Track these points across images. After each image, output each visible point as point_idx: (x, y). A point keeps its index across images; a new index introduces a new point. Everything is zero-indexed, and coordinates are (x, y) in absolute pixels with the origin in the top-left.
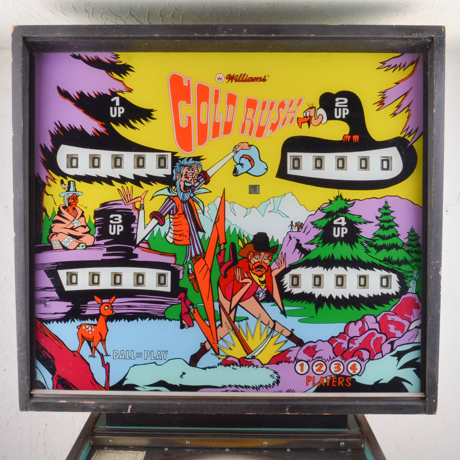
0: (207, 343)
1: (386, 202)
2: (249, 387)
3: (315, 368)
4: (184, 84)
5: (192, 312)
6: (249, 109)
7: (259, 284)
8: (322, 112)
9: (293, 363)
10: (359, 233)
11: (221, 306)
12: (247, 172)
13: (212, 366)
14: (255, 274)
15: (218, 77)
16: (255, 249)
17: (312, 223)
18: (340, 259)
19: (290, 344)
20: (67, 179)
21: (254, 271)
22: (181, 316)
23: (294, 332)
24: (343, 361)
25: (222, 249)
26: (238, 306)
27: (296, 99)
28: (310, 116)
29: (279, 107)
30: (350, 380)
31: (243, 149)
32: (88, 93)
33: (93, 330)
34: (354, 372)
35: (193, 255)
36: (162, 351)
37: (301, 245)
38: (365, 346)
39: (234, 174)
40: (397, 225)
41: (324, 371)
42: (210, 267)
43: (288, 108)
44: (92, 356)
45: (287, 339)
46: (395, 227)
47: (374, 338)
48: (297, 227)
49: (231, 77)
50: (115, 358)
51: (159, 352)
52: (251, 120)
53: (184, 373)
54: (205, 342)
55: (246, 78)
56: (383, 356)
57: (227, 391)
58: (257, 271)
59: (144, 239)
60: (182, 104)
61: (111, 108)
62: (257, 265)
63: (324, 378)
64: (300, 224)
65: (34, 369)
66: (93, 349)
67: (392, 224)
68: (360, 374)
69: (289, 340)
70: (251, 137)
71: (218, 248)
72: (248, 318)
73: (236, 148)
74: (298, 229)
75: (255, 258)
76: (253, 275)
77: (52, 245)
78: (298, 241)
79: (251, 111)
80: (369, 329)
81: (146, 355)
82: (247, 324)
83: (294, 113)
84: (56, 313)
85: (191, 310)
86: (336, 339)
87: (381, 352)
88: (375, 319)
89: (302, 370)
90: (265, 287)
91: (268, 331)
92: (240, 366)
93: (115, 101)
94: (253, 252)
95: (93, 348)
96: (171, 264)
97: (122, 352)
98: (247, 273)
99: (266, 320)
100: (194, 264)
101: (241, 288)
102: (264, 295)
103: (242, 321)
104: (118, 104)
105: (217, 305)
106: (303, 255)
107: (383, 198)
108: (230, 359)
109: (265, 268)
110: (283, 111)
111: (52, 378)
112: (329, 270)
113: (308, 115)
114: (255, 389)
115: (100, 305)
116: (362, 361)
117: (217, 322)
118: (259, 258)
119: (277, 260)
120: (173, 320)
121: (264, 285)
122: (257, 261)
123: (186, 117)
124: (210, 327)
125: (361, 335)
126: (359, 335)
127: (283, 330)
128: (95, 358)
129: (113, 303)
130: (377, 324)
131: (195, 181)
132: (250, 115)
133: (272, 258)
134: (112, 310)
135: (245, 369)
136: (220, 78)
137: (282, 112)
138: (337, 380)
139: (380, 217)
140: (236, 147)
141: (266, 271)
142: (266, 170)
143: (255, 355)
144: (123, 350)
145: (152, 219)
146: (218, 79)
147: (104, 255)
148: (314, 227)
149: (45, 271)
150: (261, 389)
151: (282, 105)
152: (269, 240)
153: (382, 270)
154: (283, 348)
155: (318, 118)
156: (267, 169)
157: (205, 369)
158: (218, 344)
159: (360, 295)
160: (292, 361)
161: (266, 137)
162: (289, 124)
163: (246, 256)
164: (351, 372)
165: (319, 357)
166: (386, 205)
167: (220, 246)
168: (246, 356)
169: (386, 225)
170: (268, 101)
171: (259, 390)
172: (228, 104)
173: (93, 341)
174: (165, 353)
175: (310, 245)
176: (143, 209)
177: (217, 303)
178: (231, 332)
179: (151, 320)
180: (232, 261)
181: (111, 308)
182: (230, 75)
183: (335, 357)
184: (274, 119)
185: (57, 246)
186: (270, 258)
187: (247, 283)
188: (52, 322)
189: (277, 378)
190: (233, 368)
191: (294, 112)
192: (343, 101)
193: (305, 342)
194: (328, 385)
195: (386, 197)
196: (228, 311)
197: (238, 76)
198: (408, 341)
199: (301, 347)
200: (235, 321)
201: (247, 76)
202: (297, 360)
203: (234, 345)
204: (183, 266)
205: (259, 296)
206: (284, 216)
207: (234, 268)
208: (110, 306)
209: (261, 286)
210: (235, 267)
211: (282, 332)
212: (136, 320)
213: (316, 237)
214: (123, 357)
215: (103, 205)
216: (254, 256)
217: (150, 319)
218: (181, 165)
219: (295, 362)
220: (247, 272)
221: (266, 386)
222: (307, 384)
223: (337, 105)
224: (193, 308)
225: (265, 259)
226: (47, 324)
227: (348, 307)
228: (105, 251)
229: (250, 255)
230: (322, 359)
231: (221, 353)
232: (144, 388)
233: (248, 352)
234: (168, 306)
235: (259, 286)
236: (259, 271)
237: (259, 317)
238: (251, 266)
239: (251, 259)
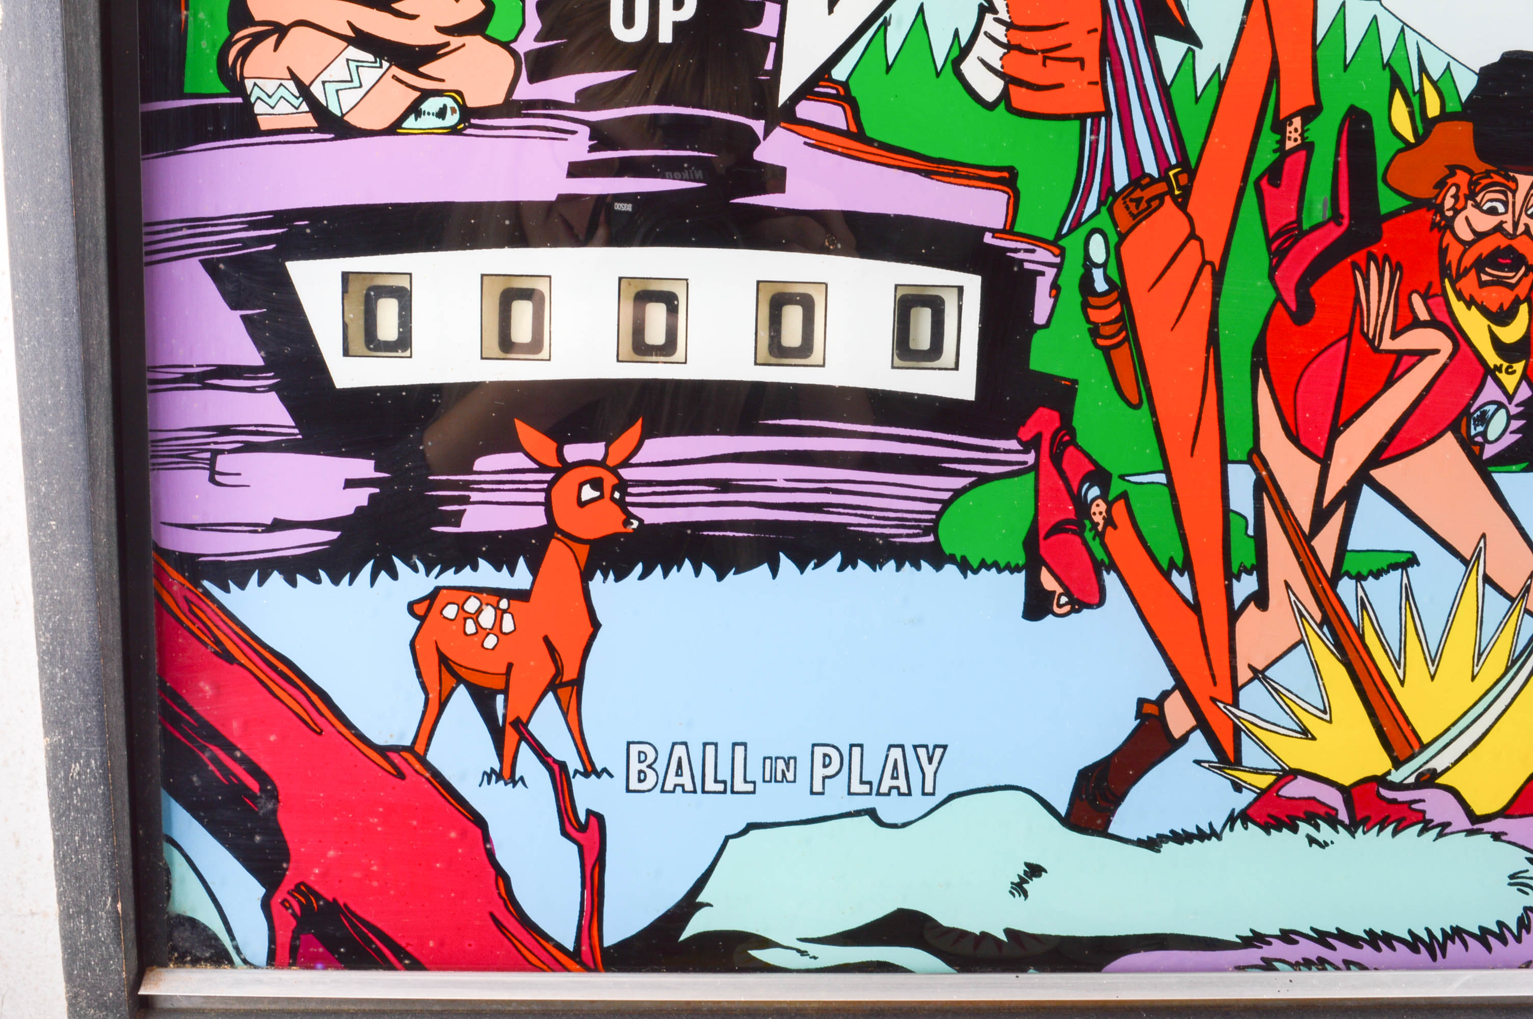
0: (1176, 700)
2: (1388, 939)
5: (1098, 519)
7: (1492, 359)
11: (1266, 487)
13: (1195, 832)
14: (1470, 303)
16: (1482, 153)
21: (1468, 284)
22: (1031, 543)
25: (1289, 145)
26: (1366, 491)
33: (508, 624)
35: (1121, 179)
36: (915, 747)
42: (1214, 255)
44: (500, 777)
51: (896, 753)
53: (1035, 871)
54: (1165, 695)
57: (1268, 965)
58: (1482, 284)
59: (823, 72)
62: (1485, 247)
65: (159, 854)
66: (509, 734)
71: (1268, 140)
72: (1413, 560)
75: (1478, 206)
76: (1458, 307)
77: (248, 106)
81: (819, 772)
82: (1408, 592)
84: (279, 525)
85: (1094, 509)
90: (1524, 377)
91: (1517, 633)
92: (1351, 829)
94: (1471, 172)
95: (510, 731)
96: (982, 230)
97: (680, 751)
98: (1425, 298)
100: (1122, 237)
101: (1390, 382)
102: (1516, 424)
103: (1377, 574)
108: (1296, 789)
111: (266, 905)
114: (1422, 948)
115: (548, 477)
117: (1238, 579)
118: (1501, 209)
120: (984, 565)
121: (1519, 367)
122: (1492, 221)
124: (1196, 608)
128: (520, 784)
129: (626, 463)
134: (622, 505)
135: (1376, 843)
143: (1439, 764)
144: (685, 744)
147: (577, 170)
149: (210, 267)
150: (1455, 948)
157: (1152, 844)
158: (1236, 704)
163: (1425, 191)
167: (1280, 127)
168: (1389, 773)
171: (1444, 956)
173: (505, 692)
174: (930, 760)
177: (1247, 468)
178: (1313, 639)
179: (854, 567)
180: (1346, 222)
181: (617, 495)
185: (283, 107)
187: (1421, 355)
188: (255, 577)
196: (1304, 516)
200: (1340, 578)
203: (1325, 712)
204: (1055, 244)
205: (1484, 434)
207: (1355, 266)
208: (610, 481)
209: (1502, 376)
210: (1361, 256)
212: (765, 568)
214: (686, 780)
216: (1472, 195)
217: (848, 562)
220: (1430, 285)
221: (1483, 936)
224: (1104, 496)
226: (227, 590)
228: (579, 146)
229: (1453, 190)
231: (1251, 754)
232: (803, 953)
233: (1401, 751)
234: (959, 483)
235: (1491, 372)
236: (1498, 282)
237: (1478, 554)
238: (1453, 256)
239: (1457, 212)
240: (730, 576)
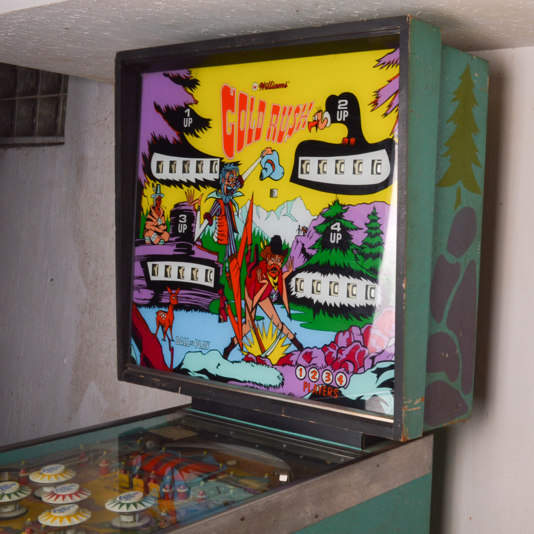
0: (235, 338)
1: (374, 208)
2: (262, 385)
3: (311, 375)
4: (231, 94)
5: (227, 307)
6: (274, 115)
7: (273, 285)
8: (327, 115)
9: (294, 367)
10: (350, 240)
11: (246, 304)
12: (269, 177)
13: (238, 361)
14: (270, 276)
15: (254, 85)
16: (272, 251)
17: (314, 227)
18: (334, 265)
19: (293, 348)
20: (156, 182)
21: (270, 272)
22: (219, 310)
23: (296, 336)
24: (332, 371)
25: (249, 249)
26: (258, 306)
27: (308, 103)
28: (318, 119)
29: (295, 113)
30: (337, 391)
31: (267, 154)
32: (172, 107)
34: (341, 384)
35: (230, 254)
37: (305, 249)
38: (350, 358)
39: (261, 179)
40: (382, 232)
41: (317, 378)
42: (240, 267)
43: (302, 112)
44: (164, 340)
45: (291, 342)
46: (381, 235)
47: (358, 351)
48: (303, 232)
49: (263, 85)
50: (177, 343)
51: (204, 342)
52: (274, 126)
53: (219, 365)
54: (234, 337)
55: (273, 85)
56: (365, 371)
58: (272, 273)
59: (199, 238)
60: (229, 112)
61: (185, 119)
62: (272, 267)
63: (317, 386)
64: (305, 228)
66: (165, 333)
67: (378, 231)
68: (345, 387)
69: (292, 344)
70: (274, 142)
71: (246, 248)
73: (263, 153)
74: (304, 233)
75: (271, 260)
76: (269, 276)
77: (145, 240)
78: (303, 245)
79: (275, 116)
80: (355, 341)
82: (263, 323)
83: (306, 118)
84: (145, 300)
86: (328, 347)
87: (364, 366)
88: (360, 331)
89: (301, 376)
90: (277, 289)
91: (277, 332)
92: (257, 364)
93: (187, 112)
94: (270, 254)
96: (214, 261)
98: (265, 274)
99: (277, 322)
100: (230, 263)
101: (261, 288)
102: (277, 296)
103: (259, 320)
104: (189, 115)
105: (243, 302)
106: (306, 259)
107: (372, 204)
108: (250, 356)
109: (278, 271)
110: (298, 116)
111: (140, 356)
112: (325, 276)
113: (316, 119)
114: (266, 388)
116: (347, 373)
118: (274, 260)
119: (287, 263)
120: (215, 313)
121: (277, 287)
122: (273, 263)
123: (231, 125)
124: (237, 323)
125: (348, 346)
126: (346, 346)
127: (289, 333)
129: (178, 294)
130: (361, 337)
131: (234, 185)
132: (274, 122)
133: (283, 260)
134: (177, 300)
135: (259, 367)
138: (326, 389)
139: (369, 224)
140: (263, 152)
141: (279, 273)
142: (283, 175)
143: (268, 354)
145: (204, 219)
146: (254, 88)
147: (174, 251)
148: (316, 232)
149: (140, 262)
150: (270, 388)
151: (297, 110)
152: (282, 243)
153: (368, 280)
154: (288, 351)
155: (324, 121)
156: (283, 173)
157: (233, 362)
158: (242, 340)
159: (349, 305)
160: (293, 365)
161: (284, 142)
162: (302, 128)
163: (265, 257)
164: (338, 383)
165: (314, 364)
166: (374, 211)
167: (248, 246)
168: (261, 355)
169: (373, 232)
170: (288, 106)
171: (269, 390)
172: (259, 112)
173: (165, 327)
175: (312, 250)
176: (200, 210)
178: (252, 330)
180: (255, 262)
181: (177, 298)
182: (262, 83)
183: (326, 366)
184: (291, 124)
185: (148, 241)
186: (282, 261)
187: (264, 284)
188: (142, 307)
189: (282, 380)
190: (252, 365)
191: (306, 116)
192: (344, 103)
193: (304, 347)
194: (320, 393)
195: (375, 202)
196: (250, 309)
197: (267, 84)
198: (387, 358)
199: (301, 351)
201: (274, 83)
202: (298, 365)
203: (253, 343)
204: (222, 264)
205: (272, 298)
206: (294, 220)
207: (256, 269)
208: (176, 296)
209: (275, 288)
210: (257, 267)
211: (287, 335)
212: (191, 311)
213: (317, 241)
215: (176, 206)
216: (270, 258)
217: (200, 311)
218: (225, 170)
219: (296, 367)
220: (265, 272)
221: (274, 387)
222: (304, 391)
223: (339, 108)
224: (227, 304)
225: (278, 262)
226: (139, 308)
227: (339, 315)
228: (174, 247)
229: (268, 257)
230: (316, 367)
231: (244, 349)
232: (193, 374)
233: (263, 351)
234: (211, 300)
235: (273, 287)
236: (274, 273)
237: (272, 318)
238: (268, 268)
239: (269, 261)
240: (188, 312)
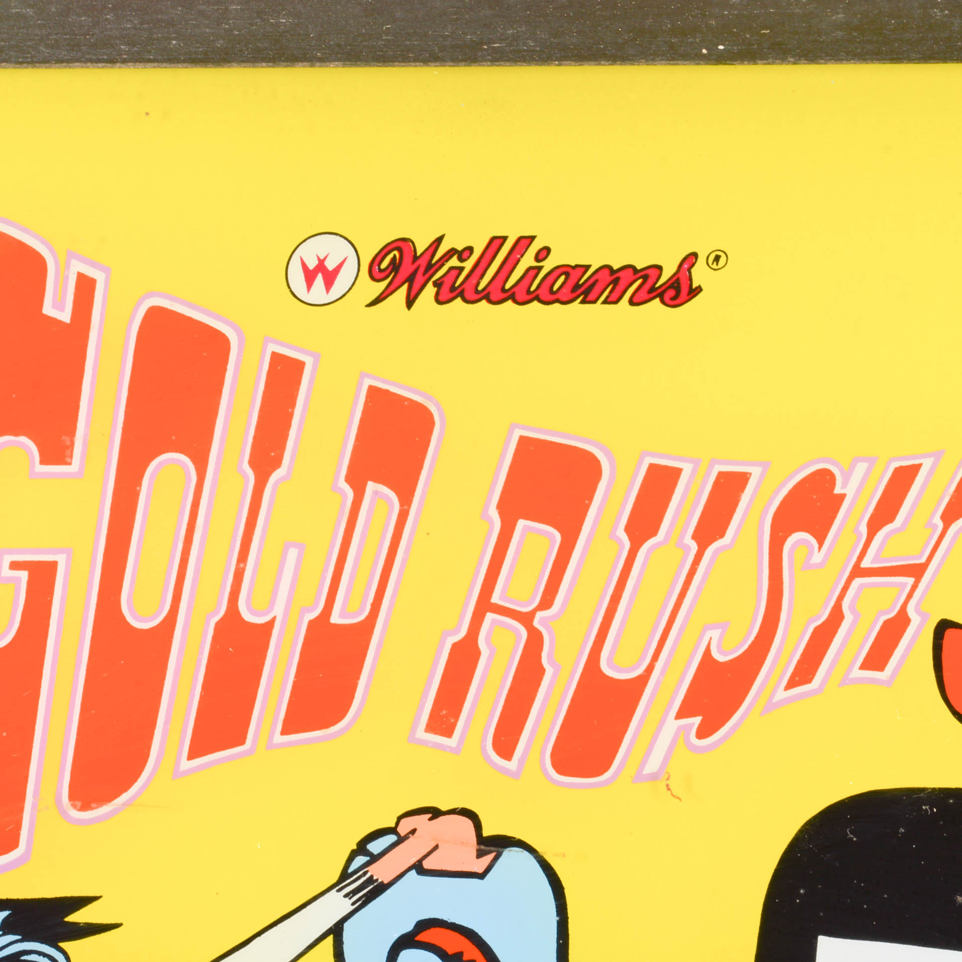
4: (48, 309)
6: (521, 524)
15: (310, 255)
27: (938, 455)
29: (785, 525)
31: (427, 864)
43: (864, 530)
49: (415, 258)
52: (526, 619)
55: (533, 271)
70: (512, 765)
73: (375, 859)
79: (535, 542)
83: (910, 581)
110: (817, 557)
123: (15, 566)
132: (522, 579)
136: (321, 266)
137: (807, 566)
140: (375, 847)
146: (310, 276)
151: (810, 506)
161: (639, 777)
162: (857, 673)
170: (697, 462)
172: (358, 477)
182: (402, 245)
184: (724, 626)
191: (916, 571)
197: (465, 254)
201: (543, 253)
